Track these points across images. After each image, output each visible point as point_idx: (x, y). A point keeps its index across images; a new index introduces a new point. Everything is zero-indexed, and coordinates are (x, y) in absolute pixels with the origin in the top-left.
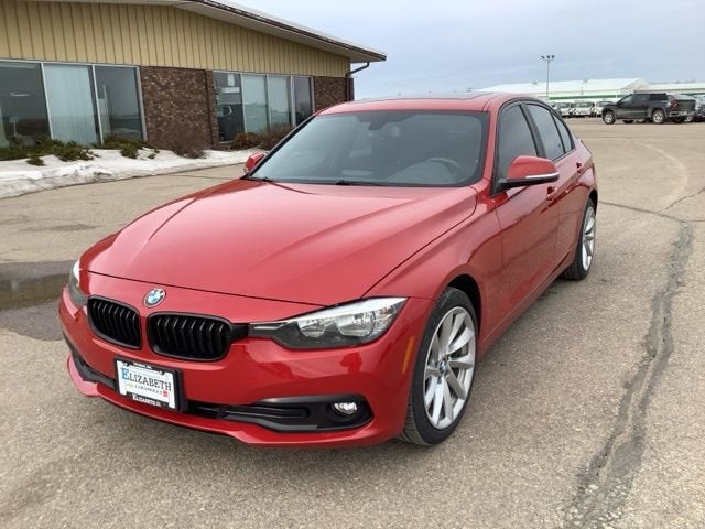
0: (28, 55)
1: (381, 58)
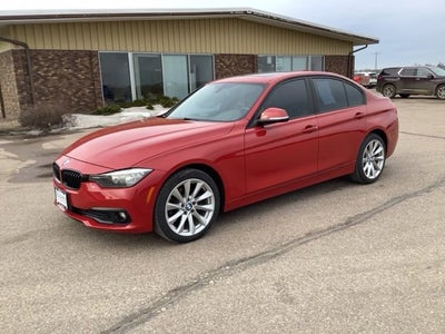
0: (155, 50)
1: (377, 42)
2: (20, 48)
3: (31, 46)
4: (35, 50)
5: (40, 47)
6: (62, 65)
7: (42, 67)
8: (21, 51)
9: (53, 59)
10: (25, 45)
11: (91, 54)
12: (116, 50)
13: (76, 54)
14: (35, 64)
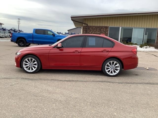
0: (130, 26)
2: (86, 25)
3: (89, 25)
4: (90, 26)
5: (91, 25)
6: (97, 31)
7: (91, 31)
8: (86, 26)
9: (94, 29)
10: (87, 24)
11: (106, 28)
12: (116, 26)
13: (102, 27)
14: (89, 30)
